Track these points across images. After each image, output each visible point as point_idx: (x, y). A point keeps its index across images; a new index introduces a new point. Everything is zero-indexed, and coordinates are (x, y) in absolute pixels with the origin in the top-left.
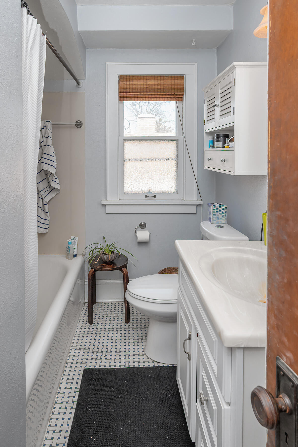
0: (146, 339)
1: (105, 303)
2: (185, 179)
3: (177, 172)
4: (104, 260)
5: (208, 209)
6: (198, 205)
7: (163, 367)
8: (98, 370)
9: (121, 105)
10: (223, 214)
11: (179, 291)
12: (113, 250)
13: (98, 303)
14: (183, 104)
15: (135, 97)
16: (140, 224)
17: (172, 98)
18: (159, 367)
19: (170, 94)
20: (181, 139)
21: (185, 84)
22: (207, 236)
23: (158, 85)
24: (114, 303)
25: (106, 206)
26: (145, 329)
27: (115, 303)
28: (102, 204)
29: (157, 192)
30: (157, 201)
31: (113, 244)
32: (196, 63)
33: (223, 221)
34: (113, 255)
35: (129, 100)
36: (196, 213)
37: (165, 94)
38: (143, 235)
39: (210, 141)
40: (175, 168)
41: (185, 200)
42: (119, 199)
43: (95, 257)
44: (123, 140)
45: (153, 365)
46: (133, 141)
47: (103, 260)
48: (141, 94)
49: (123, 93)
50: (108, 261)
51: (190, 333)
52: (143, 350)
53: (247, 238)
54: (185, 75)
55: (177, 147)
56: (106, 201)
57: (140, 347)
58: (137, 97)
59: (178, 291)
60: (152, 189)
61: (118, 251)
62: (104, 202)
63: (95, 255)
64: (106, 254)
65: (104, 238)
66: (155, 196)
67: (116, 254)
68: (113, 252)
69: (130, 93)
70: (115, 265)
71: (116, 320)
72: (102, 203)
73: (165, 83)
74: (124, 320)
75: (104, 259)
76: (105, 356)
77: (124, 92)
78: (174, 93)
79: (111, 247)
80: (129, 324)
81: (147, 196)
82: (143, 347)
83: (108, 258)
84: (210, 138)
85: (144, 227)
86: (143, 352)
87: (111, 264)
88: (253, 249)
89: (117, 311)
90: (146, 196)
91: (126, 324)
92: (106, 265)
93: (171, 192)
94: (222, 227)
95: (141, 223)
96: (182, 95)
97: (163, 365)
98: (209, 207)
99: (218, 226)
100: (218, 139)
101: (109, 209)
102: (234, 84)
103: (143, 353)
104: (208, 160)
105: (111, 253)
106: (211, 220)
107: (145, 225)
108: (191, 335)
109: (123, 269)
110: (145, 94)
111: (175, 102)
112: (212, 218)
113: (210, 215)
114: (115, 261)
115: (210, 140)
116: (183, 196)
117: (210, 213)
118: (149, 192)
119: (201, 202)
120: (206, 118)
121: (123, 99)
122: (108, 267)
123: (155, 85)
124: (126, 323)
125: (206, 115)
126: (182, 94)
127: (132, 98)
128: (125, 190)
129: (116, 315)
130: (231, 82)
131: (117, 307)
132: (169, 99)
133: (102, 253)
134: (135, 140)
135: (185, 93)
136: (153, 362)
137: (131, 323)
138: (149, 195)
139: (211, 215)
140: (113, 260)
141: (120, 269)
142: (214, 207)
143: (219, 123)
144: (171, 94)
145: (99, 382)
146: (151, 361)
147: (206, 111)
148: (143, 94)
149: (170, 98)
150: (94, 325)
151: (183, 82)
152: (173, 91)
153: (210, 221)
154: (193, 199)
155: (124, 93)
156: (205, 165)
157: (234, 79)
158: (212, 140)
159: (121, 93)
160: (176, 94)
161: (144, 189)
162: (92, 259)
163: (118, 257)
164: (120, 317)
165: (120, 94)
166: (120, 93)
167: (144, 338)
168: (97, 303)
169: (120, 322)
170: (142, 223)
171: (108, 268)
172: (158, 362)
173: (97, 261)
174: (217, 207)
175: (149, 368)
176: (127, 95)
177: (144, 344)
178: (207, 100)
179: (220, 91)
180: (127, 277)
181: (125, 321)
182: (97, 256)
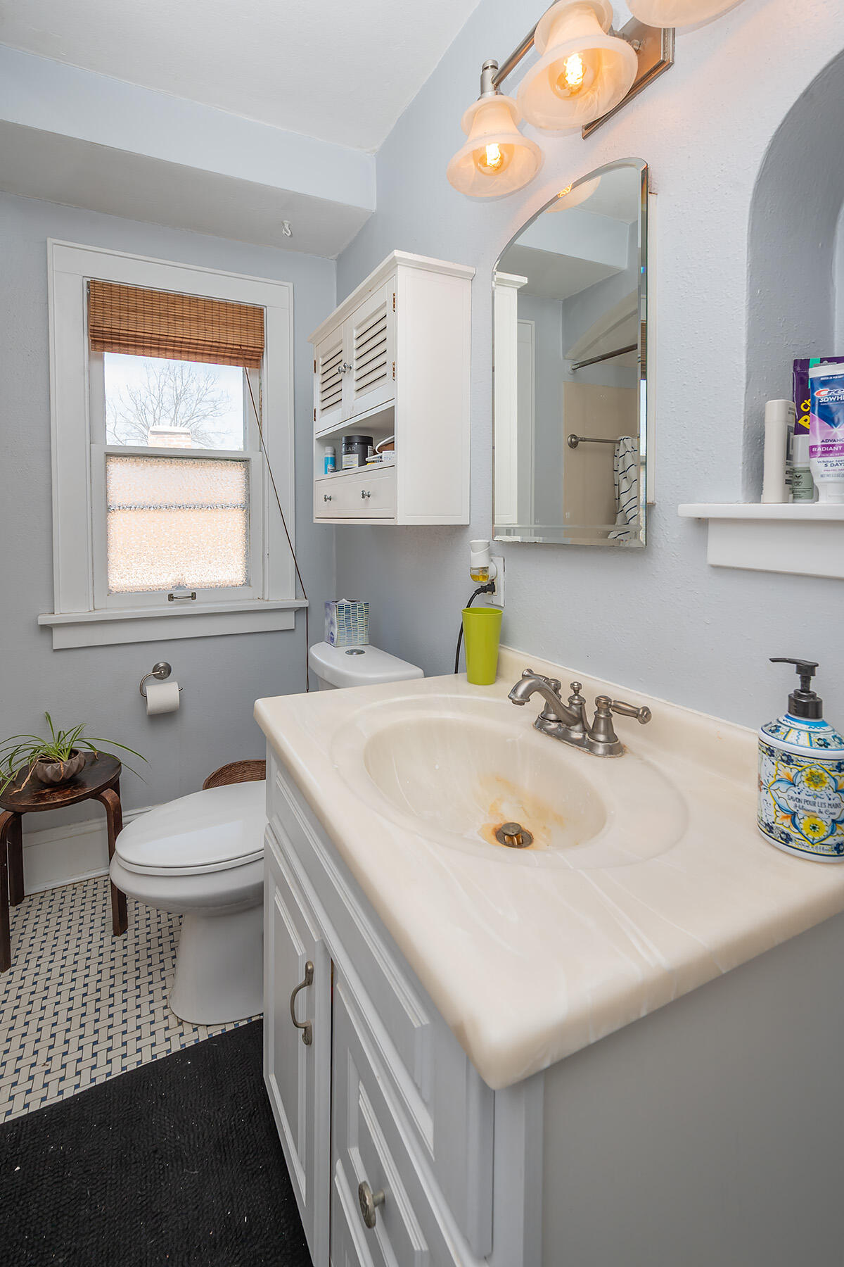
0: (174, 966)
1: (54, 891)
2: (267, 552)
3: (248, 535)
4: (45, 781)
5: (327, 615)
6: (298, 611)
7: (225, 1035)
8: (17, 1125)
9: (96, 364)
10: (361, 623)
11: (269, 837)
12: (76, 745)
13: (32, 897)
14: (260, 378)
15: (137, 343)
16: (156, 668)
17: (234, 358)
18: (212, 1039)
19: (228, 346)
20: (256, 458)
21: (265, 328)
22: (326, 676)
23: (198, 320)
24: (81, 885)
25: (54, 629)
26: (171, 938)
27: (85, 883)
28: (41, 625)
29: (197, 586)
30: (197, 607)
31: (75, 730)
32: (292, 284)
33: (361, 637)
34: (76, 760)
35: (120, 350)
36: (293, 628)
37: (217, 344)
38: (162, 694)
39: (328, 458)
40: (243, 527)
41: (268, 600)
42: (95, 609)
43: (17, 773)
44: (103, 456)
45: (195, 1040)
46: (132, 460)
47: (41, 782)
48: (153, 336)
49: (101, 329)
50: (57, 780)
51: (309, 968)
52: (164, 1003)
53: (420, 671)
54: (266, 307)
55: (247, 476)
56: (53, 616)
57: (158, 994)
58: (142, 344)
59: (266, 836)
60: (186, 579)
61: (92, 747)
62: (44, 619)
63: (18, 768)
64: (54, 762)
65: (48, 717)
66: (194, 596)
67: (82, 756)
68: (74, 753)
69: (121, 332)
70: (83, 786)
71: (85, 934)
72: (39, 623)
73: (216, 319)
74: (109, 927)
75: (46, 775)
76: (44, 1064)
77: (105, 326)
78: (240, 345)
79: (68, 739)
80: (124, 936)
81: (173, 598)
82: (165, 993)
83: (57, 773)
84: (328, 451)
85: (167, 674)
86: (165, 1007)
87: (67, 788)
88: (449, 696)
89: (89, 906)
90: (171, 597)
91: (116, 938)
92: (51, 792)
93: (234, 584)
94: (361, 652)
95: (157, 665)
96: (260, 352)
97: (223, 1027)
98: (330, 609)
99: (351, 652)
100: (350, 449)
101: (61, 639)
102: (394, 305)
103: (167, 1012)
104: (326, 501)
105: (67, 756)
106: (333, 639)
107: (168, 669)
108: (313, 972)
109: (103, 794)
110: (165, 337)
111: (241, 369)
112: (335, 634)
113: (332, 628)
114: (79, 776)
115: (326, 456)
116: (263, 591)
117: (332, 623)
118: (179, 587)
119: (304, 603)
120: (318, 405)
121: (101, 345)
122: (59, 798)
123: (190, 319)
124: (115, 935)
125: (317, 397)
126: (259, 350)
127: (128, 345)
128: (111, 584)
129: (87, 919)
130: (385, 305)
131: (89, 894)
132: (226, 359)
133: (40, 761)
134: (137, 456)
135: (265, 349)
136: (195, 1030)
137: (130, 932)
138: (176, 593)
139: (334, 627)
140: (74, 775)
141: (96, 795)
142: (341, 608)
143: (353, 408)
144: (231, 346)
145: (18, 1168)
146: (187, 1029)
147: (318, 388)
148: (158, 337)
149: (230, 357)
150: (12, 969)
151: (262, 323)
152: (237, 341)
153: (333, 642)
154: (287, 596)
155: (105, 329)
156: (316, 514)
157: (394, 295)
158: (333, 456)
159: (96, 328)
160: (245, 348)
161: (164, 578)
162: (7, 783)
163: (93, 763)
164: (98, 923)
165: (93, 331)
166: (92, 328)
167: (168, 964)
168: (27, 899)
169: (96, 937)
170: (161, 665)
171: (58, 800)
172: (208, 1026)
173: (24, 785)
174: (348, 607)
175: (185, 1053)
176: (113, 336)
177: (168, 982)
178: (321, 361)
179: (356, 334)
180: (117, 812)
181: (114, 928)
182: (24, 771)
